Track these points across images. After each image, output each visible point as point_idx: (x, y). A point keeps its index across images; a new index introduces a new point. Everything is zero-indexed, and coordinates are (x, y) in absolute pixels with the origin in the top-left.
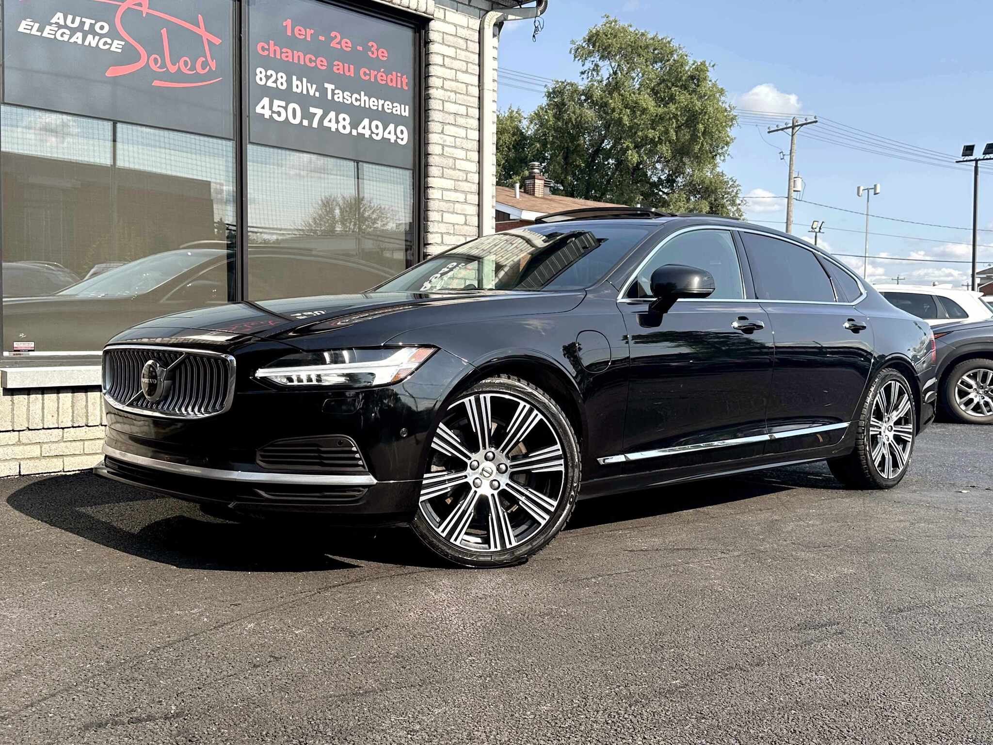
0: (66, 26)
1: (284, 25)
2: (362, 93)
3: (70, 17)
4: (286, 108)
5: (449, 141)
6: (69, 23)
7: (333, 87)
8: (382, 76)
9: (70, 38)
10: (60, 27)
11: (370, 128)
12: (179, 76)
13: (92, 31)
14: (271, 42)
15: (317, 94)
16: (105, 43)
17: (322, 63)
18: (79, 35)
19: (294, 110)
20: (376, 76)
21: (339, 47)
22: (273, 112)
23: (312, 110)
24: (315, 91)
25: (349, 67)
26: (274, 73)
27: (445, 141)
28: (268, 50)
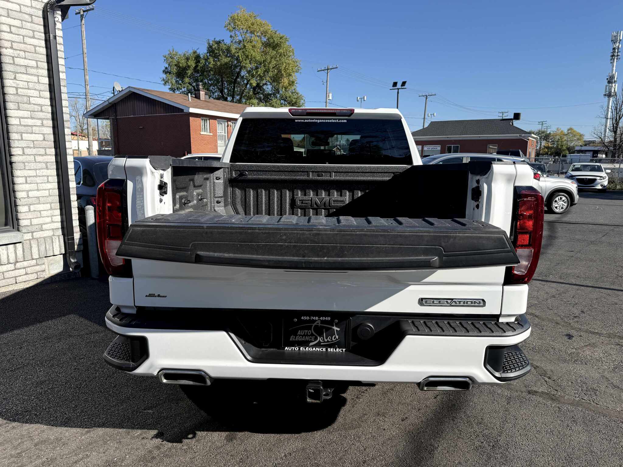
27: (18, 85)
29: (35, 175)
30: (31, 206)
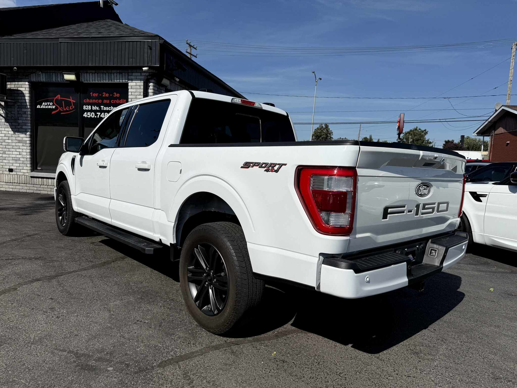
0: (45, 105)
1: (91, 94)
2: (112, 107)
3: (45, 103)
4: (91, 114)
6: (45, 104)
7: (103, 106)
8: (118, 101)
9: (46, 107)
10: (44, 105)
12: (67, 111)
13: (49, 105)
14: (87, 99)
15: (99, 109)
16: (52, 107)
17: (100, 101)
18: (47, 106)
19: (93, 114)
20: (116, 101)
21: (105, 96)
22: (87, 115)
23: (97, 113)
24: (99, 108)
25: (108, 101)
26: (88, 106)
28: (86, 101)
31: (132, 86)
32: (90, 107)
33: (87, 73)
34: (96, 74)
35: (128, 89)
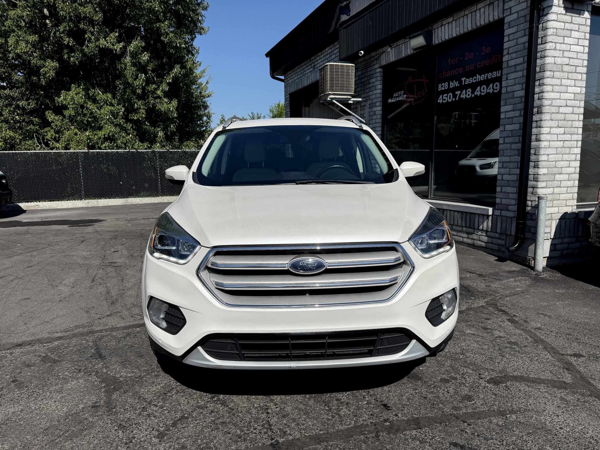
0: (396, 97)
1: (448, 61)
2: (478, 75)
3: (396, 93)
4: (447, 97)
5: (510, 82)
6: (396, 95)
7: (465, 78)
8: (487, 62)
11: (480, 91)
12: (418, 99)
13: (400, 95)
14: (444, 72)
15: (459, 85)
16: (403, 97)
17: (461, 70)
18: (398, 98)
19: (450, 95)
20: (484, 63)
21: (468, 58)
22: (443, 100)
23: (456, 93)
25: (472, 65)
26: (444, 84)
27: (508, 83)
28: (442, 76)
29: (509, 161)
30: (503, 188)
31: (511, 23)
32: (447, 85)
33: (442, 25)
34: (454, 22)
35: (504, 31)
